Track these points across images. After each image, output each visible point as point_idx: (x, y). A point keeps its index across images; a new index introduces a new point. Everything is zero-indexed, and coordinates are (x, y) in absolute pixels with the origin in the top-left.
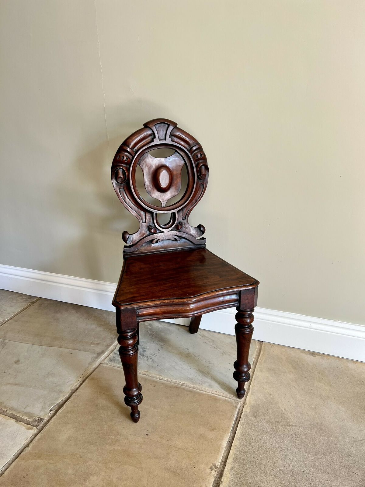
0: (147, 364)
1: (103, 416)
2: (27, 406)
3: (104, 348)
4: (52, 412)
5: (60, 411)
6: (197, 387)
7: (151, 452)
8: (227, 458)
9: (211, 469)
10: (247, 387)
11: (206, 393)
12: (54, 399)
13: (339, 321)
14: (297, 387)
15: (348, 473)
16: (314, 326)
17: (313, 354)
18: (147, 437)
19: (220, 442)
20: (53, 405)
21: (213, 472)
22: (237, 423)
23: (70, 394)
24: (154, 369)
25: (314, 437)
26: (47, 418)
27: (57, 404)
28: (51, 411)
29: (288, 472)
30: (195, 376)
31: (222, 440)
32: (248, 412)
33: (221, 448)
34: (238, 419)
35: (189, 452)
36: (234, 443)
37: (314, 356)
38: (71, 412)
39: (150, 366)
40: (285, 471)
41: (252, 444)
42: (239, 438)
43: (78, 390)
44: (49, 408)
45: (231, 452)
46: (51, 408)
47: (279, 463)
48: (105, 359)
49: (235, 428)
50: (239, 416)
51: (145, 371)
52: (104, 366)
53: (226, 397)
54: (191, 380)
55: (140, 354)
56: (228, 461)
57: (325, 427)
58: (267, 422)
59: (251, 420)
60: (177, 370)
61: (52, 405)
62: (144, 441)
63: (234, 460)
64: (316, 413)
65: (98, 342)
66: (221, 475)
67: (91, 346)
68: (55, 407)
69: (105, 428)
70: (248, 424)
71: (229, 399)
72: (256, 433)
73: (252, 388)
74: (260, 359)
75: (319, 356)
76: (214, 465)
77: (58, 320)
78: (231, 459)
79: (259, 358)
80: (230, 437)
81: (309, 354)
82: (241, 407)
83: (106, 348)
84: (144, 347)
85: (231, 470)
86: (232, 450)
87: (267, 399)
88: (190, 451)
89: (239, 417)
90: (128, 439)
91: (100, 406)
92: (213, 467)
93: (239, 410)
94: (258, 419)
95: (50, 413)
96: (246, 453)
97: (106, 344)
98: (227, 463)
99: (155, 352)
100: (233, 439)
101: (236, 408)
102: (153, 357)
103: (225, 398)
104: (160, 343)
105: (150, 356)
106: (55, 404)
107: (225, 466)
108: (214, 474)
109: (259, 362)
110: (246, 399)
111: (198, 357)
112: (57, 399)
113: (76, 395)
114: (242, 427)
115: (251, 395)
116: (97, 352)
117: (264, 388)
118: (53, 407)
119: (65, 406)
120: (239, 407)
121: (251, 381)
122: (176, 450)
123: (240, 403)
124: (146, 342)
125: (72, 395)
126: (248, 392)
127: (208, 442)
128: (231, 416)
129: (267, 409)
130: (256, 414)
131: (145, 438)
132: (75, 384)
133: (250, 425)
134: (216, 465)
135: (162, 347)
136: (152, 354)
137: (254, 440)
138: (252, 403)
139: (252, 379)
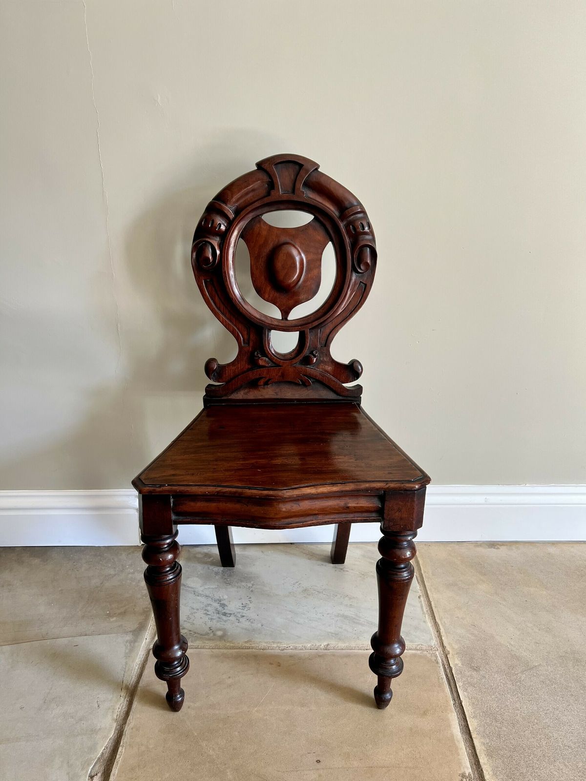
0: (243, 629)
1: (211, 752)
3: (141, 618)
4: (96, 779)
5: (115, 771)
6: (353, 644)
8: (476, 755)
10: (433, 623)
12: (86, 750)
13: (527, 485)
14: (504, 603)
16: (492, 499)
17: (493, 544)
18: (318, 766)
19: (449, 732)
20: (91, 764)
22: (453, 689)
23: (116, 729)
24: (259, 634)
25: (575, 675)
27: (99, 758)
28: (92, 777)
29: (577, 745)
30: (340, 628)
31: (449, 727)
32: (460, 666)
33: (456, 742)
34: (452, 681)
35: (410, 768)
36: (472, 725)
37: (497, 549)
38: (139, 765)
41: (499, 717)
42: (473, 715)
43: (130, 717)
44: (87, 771)
45: (476, 743)
46: (89, 772)
47: (555, 735)
48: (153, 638)
49: (456, 699)
50: (449, 675)
51: (246, 642)
55: (218, 613)
56: (481, 760)
57: (579, 654)
59: (471, 676)
60: (302, 624)
61: (89, 765)
62: (320, 776)
63: (490, 755)
64: (554, 636)
65: (122, 610)
67: (112, 620)
68: (97, 766)
70: (472, 685)
71: (419, 652)
72: (493, 697)
73: (441, 623)
74: (425, 572)
75: (502, 546)
76: (463, 776)
77: (10, 585)
78: (483, 755)
79: (422, 569)
80: (458, 718)
81: (488, 547)
82: (444, 659)
83: (144, 618)
84: (218, 598)
86: (476, 738)
87: (473, 634)
88: (410, 765)
89: (451, 678)
91: (196, 734)
93: (443, 665)
94: (481, 673)
96: (499, 735)
97: (138, 609)
98: (481, 763)
99: (244, 603)
100: (465, 720)
101: (437, 663)
102: (245, 611)
103: (410, 651)
104: (243, 584)
105: (239, 612)
106: (94, 760)
107: (482, 770)
109: (425, 576)
110: (443, 644)
111: (324, 593)
112: (92, 749)
113: (132, 729)
114: (466, 693)
115: (446, 633)
116: (130, 630)
117: (458, 617)
118: (92, 768)
119: (119, 758)
120: (440, 661)
121: (432, 610)
122: (386, 773)
123: (437, 653)
124: (216, 588)
125: (123, 731)
126: (438, 631)
127: (430, 738)
128: (438, 679)
129: (485, 651)
130: (473, 665)
131: (318, 769)
132: (118, 706)
133: (476, 686)
134: (467, 775)
135: (252, 591)
136: (241, 607)
137: (497, 710)
138: (456, 647)
139: (432, 608)
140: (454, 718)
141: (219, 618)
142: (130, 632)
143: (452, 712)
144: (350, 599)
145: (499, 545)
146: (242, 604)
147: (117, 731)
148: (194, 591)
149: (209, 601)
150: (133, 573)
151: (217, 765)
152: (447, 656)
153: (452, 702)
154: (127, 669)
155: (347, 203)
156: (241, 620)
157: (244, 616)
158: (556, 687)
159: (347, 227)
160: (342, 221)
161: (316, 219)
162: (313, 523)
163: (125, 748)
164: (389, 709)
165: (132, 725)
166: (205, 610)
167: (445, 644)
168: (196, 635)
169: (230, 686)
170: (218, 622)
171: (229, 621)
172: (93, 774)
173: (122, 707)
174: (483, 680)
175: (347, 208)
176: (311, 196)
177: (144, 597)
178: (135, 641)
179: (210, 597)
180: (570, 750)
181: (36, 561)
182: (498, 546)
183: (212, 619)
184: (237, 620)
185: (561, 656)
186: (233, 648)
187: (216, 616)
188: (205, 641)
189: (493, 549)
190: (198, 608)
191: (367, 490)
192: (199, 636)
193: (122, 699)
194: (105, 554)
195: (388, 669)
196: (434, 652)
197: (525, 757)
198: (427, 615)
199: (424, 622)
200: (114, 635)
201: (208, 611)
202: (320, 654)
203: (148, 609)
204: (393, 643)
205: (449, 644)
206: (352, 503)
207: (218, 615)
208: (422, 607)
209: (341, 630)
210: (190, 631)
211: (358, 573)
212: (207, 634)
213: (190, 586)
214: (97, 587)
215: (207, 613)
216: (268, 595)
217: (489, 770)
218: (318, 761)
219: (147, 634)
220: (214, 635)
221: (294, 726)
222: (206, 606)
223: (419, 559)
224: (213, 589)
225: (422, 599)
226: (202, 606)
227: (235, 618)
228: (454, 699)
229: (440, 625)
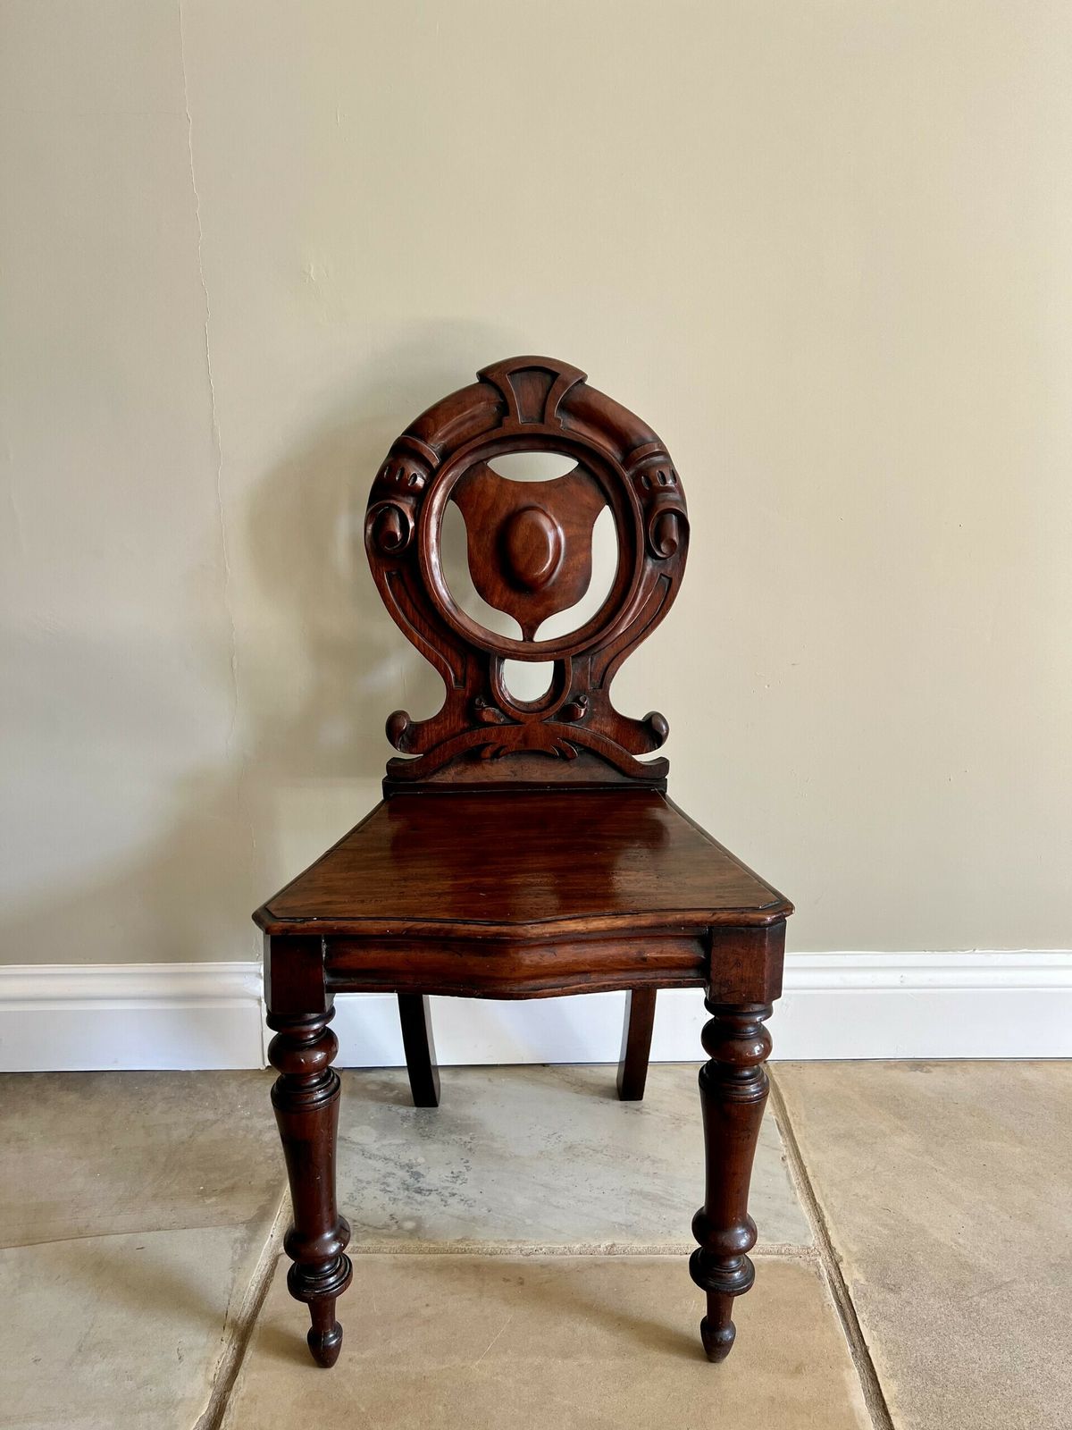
0: (452, 1216)
3: (263, 1199)
6: (660, 1244)
10: (810, 1206)
13: (976, 951)
14: (943, 1169)
16: (915, 978)
17: (918, 1064)
19: (845, 1403)
22: (851, 1326)
23: (213, 1399)
24: (484, 1225)
30: (634, 1214)
31: (845, 1394)
32: (862, 1282)
33: (858, 1422)
34: (848, 1311)
36: (887, 1392)
37: (926, 1073)
41: (940, 1377)
42: (890, 1372)
43: (239, 1378)
49: (857, 1344)
50: (843, 1301)
51: (459, 1241)
53: (768, 1254)
54: (628, 1228)
55: (408, 1189)
58: (934, 1294)
59: (885, 1302)
60: (563, 1208)
64: (1039, 1228)
65: (227, 1184)
67: (208, 1202)
70: (886, 1317)
71: (784, 1258)
72: (927, 1339)
73: (825, 1205)
74: (793, 1114)
75: (938, 1068)
80: (862, 1379)
81: (909, 1069)
82: (833, 1272)
83: (268, 1198)
84: (408, 1162)
86: (896, 1415)
87: (887, 1225)
89: (845, 1306)
91: (363, 1409)
93: (831, 1281)
94: (904, 1295)
96: (940, 1409)
97: (258, 1183)
99: (455, 1171)
100: (874, 1380)
101: (820, 1277)
102: (457, 1186)
103: (767, 1256)
104: (453, 1137)
105: (447, 1188)
109: (794, 1122)
110: (829, 1243)
111: (605, 1152)
113: (243, 1399)
114: (875, 1333)
115: (835, 1224)
116: (241, 1219)
117: (856, 1195)
120: (826, 1274)
121: (808, 1182)
123: (820, 1260)
124: (404, 1145)
125: (225, 1404)
126: (820, 1220)
127: (808, 1415)
128: (823, 1306)
129: (910, 1256)
130: (887, 1281)
132: (216, 1359)
133: (893, 1319)
135: (470, 1149)
136: (449, 1179)
137: (936, 1362)
138: (854, 1248)
139: (807, 1178)
140: (853, 1378)
141: (409, 1197)
142: (243, 1223)
143: (849, 1366)
144: (654, 1162)
145: (930, 1065)
146: (452, 1173)
147: (214, 1404)
148: (363, 1151)
149: (391, 1168)
150: (249, 1118)
152: (837, 1264)
153: (849, 1350)
154: (234, 1291)
155: (635, 439)
156: (450, 1201)
157: (454, 1195)
158: (1046, 1319)
159: (635, 478)
160: (627, 469)
161: (581, 466)
162: (580, 988)
164: (731, 1360)
165: (241, 1393)
166: (384, 1183)
167: (834, 1243)
168: (366, 1229)
169: (427, 1321)
170: (406, 1204)
171: (426, 1203)
173: (225, 1359)
174: (908, 1309)
175: (635, 448)
176: (573, 427)
177: (270, 1161)
178: (251, 1240)
179: (391, 1160)
181: (71, 1097)
182: (929, 1067)
183: (395, 1199)
184: (442, 1200)
185: (1053, 1265)
186: (435, 1251)
187: (403, 1194)
188: (382, 1240)
189: (918, 1072)
190: (370, 1179)
191: (678, 925)
192: (370, 1230)
193: (225, 1345)
194: (199, 1085)
195: (725, 1278)
196: (813, 1258)
198: (798, 1191)
199: (794, 1203)
200: (210, 1229)
201: (388, 1186)
202: (599, 1262)
203: (276, 1183)
204: (734, 1225)
205: (842, 1243)
206: (653, 952)
207: (407, 1192)
208: (788, 1176)
209: (636, 1218)
210: (355, 1221)
211: (668, 1116)
212: (386, 1226)
213: (355, 1140)
214: (183, 1143)
215: (388, 1189)
216: (501, 1157)
219: (273, 1226)
220: (400, 1228)
221: (550, 1393)
222: (385, 1177)
223: (781, 1091)
224: (398, 1145)
225: (788, 1162)
226: (377, 1176)
227: (439, 1198)
228: (853, 1345)
229: (824, 1210)
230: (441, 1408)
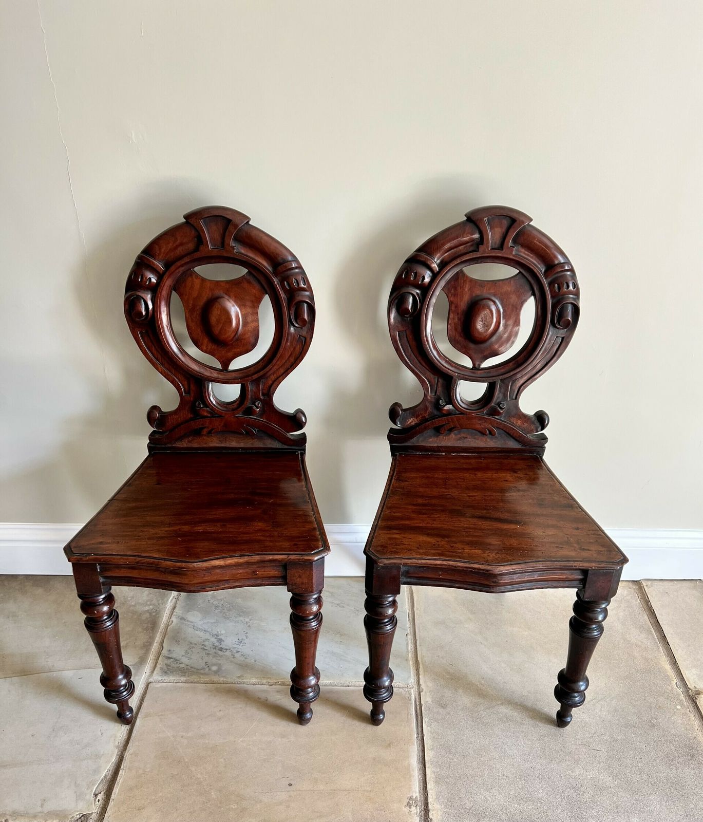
0: (236, 664)
1: (199, 776)
2: (44, 800)
3: (141, 652)
4: (100, 797)
5: (116, 790)
6: (336, 682)
7: (308, 810)
8: (426, 782)
9: (409, 805)
10: (414, 662)
11: (356, 688)
12: (91, 773)
14: (486, 643)
15: (590, 752)
18: (289, 788)
19: (407, 762)
20: (96, 783)
21: (413, 808)
22: (419, 724)
23: (117, 755)
24: (251, 669)
26: (95, 809)
27: (102, 779)
28: (96, 795)
29: (515, 775)
31: (408, 757)
32: (430, 702)
33: (411, 770)
34: (419, 717)
35: (367, 791)
36: (428, 756)
38: (136, 786)
39: (242, 666)
40: (510, 776)
41: (453, 750)
42: (431, 747)
43: (130, 744)
44: (92, 791)
45: (428, 772)
46: (94, 791)
47: (498, 766)
48: (152, 672)
49: (420, 733)
50: (419, 712)
51: (239, 677)
52: (156, 686)
55: (215, 649)
56: (429, 787)
57: (540, 694)
58: (462, 709)
59: (438, 713)
61: (94, 785)
62: (290, 796)
63: (437, 782)
64: (523, 676)
66: (426, 810)
68: (101, 786)
69: (214, 795)
70: (436, 720)
72: (453, 732)
73: (422, 661)
74: (417, 609)
76: (411, 798)
77: (15, 616)
78: (431, 782)
79: (415, 606)
80: (417, 750)
82: (417, 696)
83: (144, 652)
84: (216, 633)
85: (437, 798)
86: (428, 767)
87: (449, 673)
88: (368, 789)
89: (419, 714)
90: (261, 801)
91: (187, 760)
92: (411, 802)
93: (415, 702)
94: (448, 710)
95: (97, 800)
96: (449, 765)
97: (139, 643)
98: (428, 789)
99: (240, 639)
100: (423, 751)
101: (410, 700)
102: (240, 647)
104: (241, 618)
105: (235, 648)
106: (98, 781)
107: (427, 794)
108: (416, 811)
109: (417, 614)
110: (419, 681)
112: (96, 771)
113: (131, 755)
114: (429, 728)
115: (424, 670)
116: (130, 664)
117: (438, 656)
118: (97, 788)
119: (120, 779)
120: (413, 698)
121: (416, 649)
122: (346, 795)
123: (412, 691)
124: (215, 623)
125: (123, 756)
126: (417, 669)
128: (408, 715)
129: (455, 689)
130: (442, 702)
131: (288, 791)
132: (119, 735)
133: (439, 722)
134: (414, 798)
135: (249, 626)
136: (237, 643)
137: (453, 743)
138: (430, 685)
139: (416, 646)
140: (415, 750)
141: (215, 653)
143: (413, 744)
144: (341, 635)
146: (238, 639)
147: (118, 757)
148: (194, 626)
149: (207, 636)
150: (134, 606)
151: (203, 786)
152: (420, 693)
153: (415, 736)
156: (235, 655)
157: (238, 652)
163: (125, 772)
165: (131, 752)
166: (203, 645)
167: (421, 682)
168: (193, 670)
169: (220, 719)
170: (214, 657)
171: (224, 656)
172: (97, 793)
173: (123, 735)
174: (448, 717)
177: (145, 631)
178: (135, 675)
179: (208, 632)
180: (507, 780)
181: (39, 590)
183: (208, 654)
184: (232, 655)
186: (226, 683)
187: (212, 651)
188: (200, 676)
190: (196, 642)
192: (195, 670)
193: (123, 728)
196: (409, 689)
197: (467, 783)
198: (410, 653)
199: (407, 660)
201: (205, 646)
203: (148, 644)
205: (425, 682)
209: (328, 667)
210: (187, 665)
211: (353, 609)
212: (203, 669)
213: (189, 620)
215: (205, 648)
216: (264, 631)
217: (433, 795)
218: (290, 785)
219: (147, 668)
220: (210, 670)
221: (274, 754)
222: (204, 641)
223: (414, 594)
224: (212, 623)
225: (409, 637)
226: (200, 640)
227: (230, 653)
228: (418, 733)
229: (421, 664)
230: (222, 760)
